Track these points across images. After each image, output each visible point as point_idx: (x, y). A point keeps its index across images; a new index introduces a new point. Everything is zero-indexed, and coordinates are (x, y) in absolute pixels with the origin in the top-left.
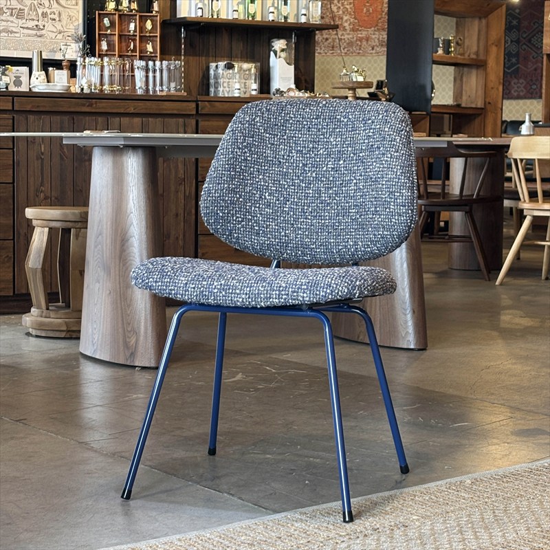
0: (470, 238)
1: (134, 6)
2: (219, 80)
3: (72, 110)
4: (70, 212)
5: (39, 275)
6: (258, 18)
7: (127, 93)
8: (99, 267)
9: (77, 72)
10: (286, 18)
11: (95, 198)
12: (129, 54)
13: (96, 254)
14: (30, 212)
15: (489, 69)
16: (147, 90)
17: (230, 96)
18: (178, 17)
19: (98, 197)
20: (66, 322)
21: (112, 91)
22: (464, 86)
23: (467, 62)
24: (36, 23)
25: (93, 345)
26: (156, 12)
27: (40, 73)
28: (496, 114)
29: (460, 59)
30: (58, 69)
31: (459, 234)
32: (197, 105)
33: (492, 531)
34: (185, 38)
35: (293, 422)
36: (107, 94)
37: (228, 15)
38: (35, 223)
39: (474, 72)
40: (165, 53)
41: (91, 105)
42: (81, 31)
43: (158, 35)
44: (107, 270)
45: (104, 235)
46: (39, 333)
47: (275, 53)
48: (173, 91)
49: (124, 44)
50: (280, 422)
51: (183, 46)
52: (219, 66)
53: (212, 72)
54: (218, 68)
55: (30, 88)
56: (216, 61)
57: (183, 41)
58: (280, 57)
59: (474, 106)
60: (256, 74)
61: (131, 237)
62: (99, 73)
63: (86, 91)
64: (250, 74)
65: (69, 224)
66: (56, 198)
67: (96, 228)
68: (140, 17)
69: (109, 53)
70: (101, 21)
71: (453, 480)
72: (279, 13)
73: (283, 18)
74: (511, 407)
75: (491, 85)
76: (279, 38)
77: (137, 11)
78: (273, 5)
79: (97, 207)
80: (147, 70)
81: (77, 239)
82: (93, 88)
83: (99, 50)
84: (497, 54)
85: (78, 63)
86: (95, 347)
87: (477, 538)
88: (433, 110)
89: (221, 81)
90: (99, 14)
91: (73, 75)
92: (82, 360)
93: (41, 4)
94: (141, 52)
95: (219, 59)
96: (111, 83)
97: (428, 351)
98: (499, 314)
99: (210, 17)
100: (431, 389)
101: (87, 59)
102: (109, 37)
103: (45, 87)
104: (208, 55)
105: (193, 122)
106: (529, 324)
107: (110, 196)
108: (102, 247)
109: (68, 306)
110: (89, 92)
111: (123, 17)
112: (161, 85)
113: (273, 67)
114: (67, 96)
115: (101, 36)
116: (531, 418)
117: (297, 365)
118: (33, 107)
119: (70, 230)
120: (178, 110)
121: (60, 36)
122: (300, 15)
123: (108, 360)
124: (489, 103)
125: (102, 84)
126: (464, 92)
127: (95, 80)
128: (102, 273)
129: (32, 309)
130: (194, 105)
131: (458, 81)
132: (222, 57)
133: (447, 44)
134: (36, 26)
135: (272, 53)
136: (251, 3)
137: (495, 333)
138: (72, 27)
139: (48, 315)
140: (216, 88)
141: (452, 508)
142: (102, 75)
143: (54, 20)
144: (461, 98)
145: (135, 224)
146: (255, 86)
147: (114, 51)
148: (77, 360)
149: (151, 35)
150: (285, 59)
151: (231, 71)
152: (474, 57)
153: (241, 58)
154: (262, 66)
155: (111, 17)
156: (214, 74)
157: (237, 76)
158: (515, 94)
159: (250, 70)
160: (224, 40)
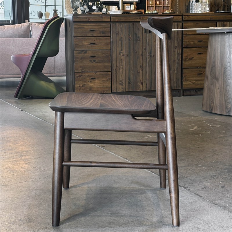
2: (193, 7)
3: (133, 21)
17: (198, 13)
41: (140, 19)
53: (191, 4)
54: (193, 2)
64: (206, 4)
66: (127, 55)
105: (181, 24)
118: (118, 20)
130: (181, 17)
140: (192, 10)
146: (208, 9)
151: (198, 3)
157: (201, 5)
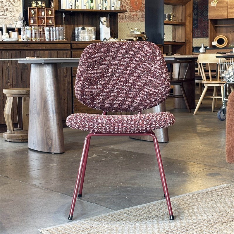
0: (183, 96)
1: (44, 5)
2: (79, 35)
3: (20, 48)
4: (22, 91)
5: (10, 117)
6: (94, 9)
7: (42, 41)
8: (35, 113)
9: (21, 33)
10: (106, 8)
11: (33, 85)
12: (42, 25)
13: (33, 107)
14: (5, 91)
15: (187, 26)
16: (50, 39)
17: (84, 41)
18: (62, 9)
19: (34, 84)
20: (21, 136)
21: (36, 40)
22: (177, 33)
23: (178, 24)
24: (3, 13)
25: (34, 144)
26: (53, 7)
27: (6, 33)
28: (190, 45)
29: (175, 22)
30: (13, 32)
31: (178, 95)
32: (71, 45)
33: (202, 215)
34: (65, 17)
35: (118, 173)
36: (34, 42)
37: (82, 8)
38: (7, 95)
39: (181, 28)
40: (57, 24)
41: (28, 46)
42: (22, 16)
43: (54, 16)
44: (39, 114)
45: (37, 100)
46: (10, 140)
47: (102, 23)
48: (61, 40)
49: (40, 21)
50: (113, 174)
51: (64, 21)
52: (79, 29)
53: (76, 31)
54: (78, 30)
55: (2, 40)
56: (77, 27)
57: (64, 19)
58: (104, 24)
59: (181, 42)
60: (94, 32)
61: (48, 100)
62: (30, 33)
63: (25, 40)
64: (92, 32)
65: (21, 96)
66: (15, 85)
67: (33, 97)
68: (46, 9)
69: (34, 24)
70: (30, 11)
71: (185, 195)
72: (103, 6)
73: (105, 8)
74: (205, 165)
75: (187, 33)
76: (103, 16)
77: (45, 7)
78: (100, 3)
79: (34, 89)
80: (50, 31)
81: (25, 101)
82: (28, 39)
83: (30, 23)
84: (190, 20)
85: (22, 29)
86: (35, 146)
87: (197, 218)
88: (165, 44)
89: (80, 35)
90: (29, 9)
91: (20, 34)
92: (29, 151)
93: (5, 5)
94: (47, 24)
95: (79, 26)
96: (35, 37)
97: (169, 143)
98: (196, 126)
99: (75, 9)
100: (172, 158)
101: (25, 27)
102: (34, 18)
103: (8, 39)
104: (74, 24)
105: (70, 52)
106: (209, 130)
107: (39, 84)
108: (36, 105)
109: (22, 129)
110: (26, 41)
111: (39, 10)
112: (56, 37)
113: (101, 29)
114: (17, 43)
115: (30, 18)
116: (213, 169)
117: (117, 150)
118: (4, 47)
119: (22, 98)
120: (63, 47)
121: (13, 18)
122: (111, 7)
123: (40, 151)
124: (187, 40)
125: (32, 37)
126: (177, 36)
127: (29, 36)
128: (36, 115)
129: (7, 131)
130: (69, 45)
131: (174, 31)
132: (80, 25)
133: (169, 16)
134: (4, 14)
135: (100, 23)
136: (92, 2)
137: (195, 135)
138: (18, 14)
139: (14, 133)
140: (78, 38)
141: (186, 206)
142: (31, 34)
143: (11, 11)
144: (176, 38)
145: (49, 95)
146: (94, 37)
147: (36, 24)
148: (27, 151)
149: (51, 16)
150: (106, 25)
151: (84, 31)
152: (180, 21)
153: (88, 25)
154: (96, 28)
155: (34, 10)
156: (77, 32)
157: (87, 33)
158: (197, 36)
159: (92, 30)
160: (81, 18)
